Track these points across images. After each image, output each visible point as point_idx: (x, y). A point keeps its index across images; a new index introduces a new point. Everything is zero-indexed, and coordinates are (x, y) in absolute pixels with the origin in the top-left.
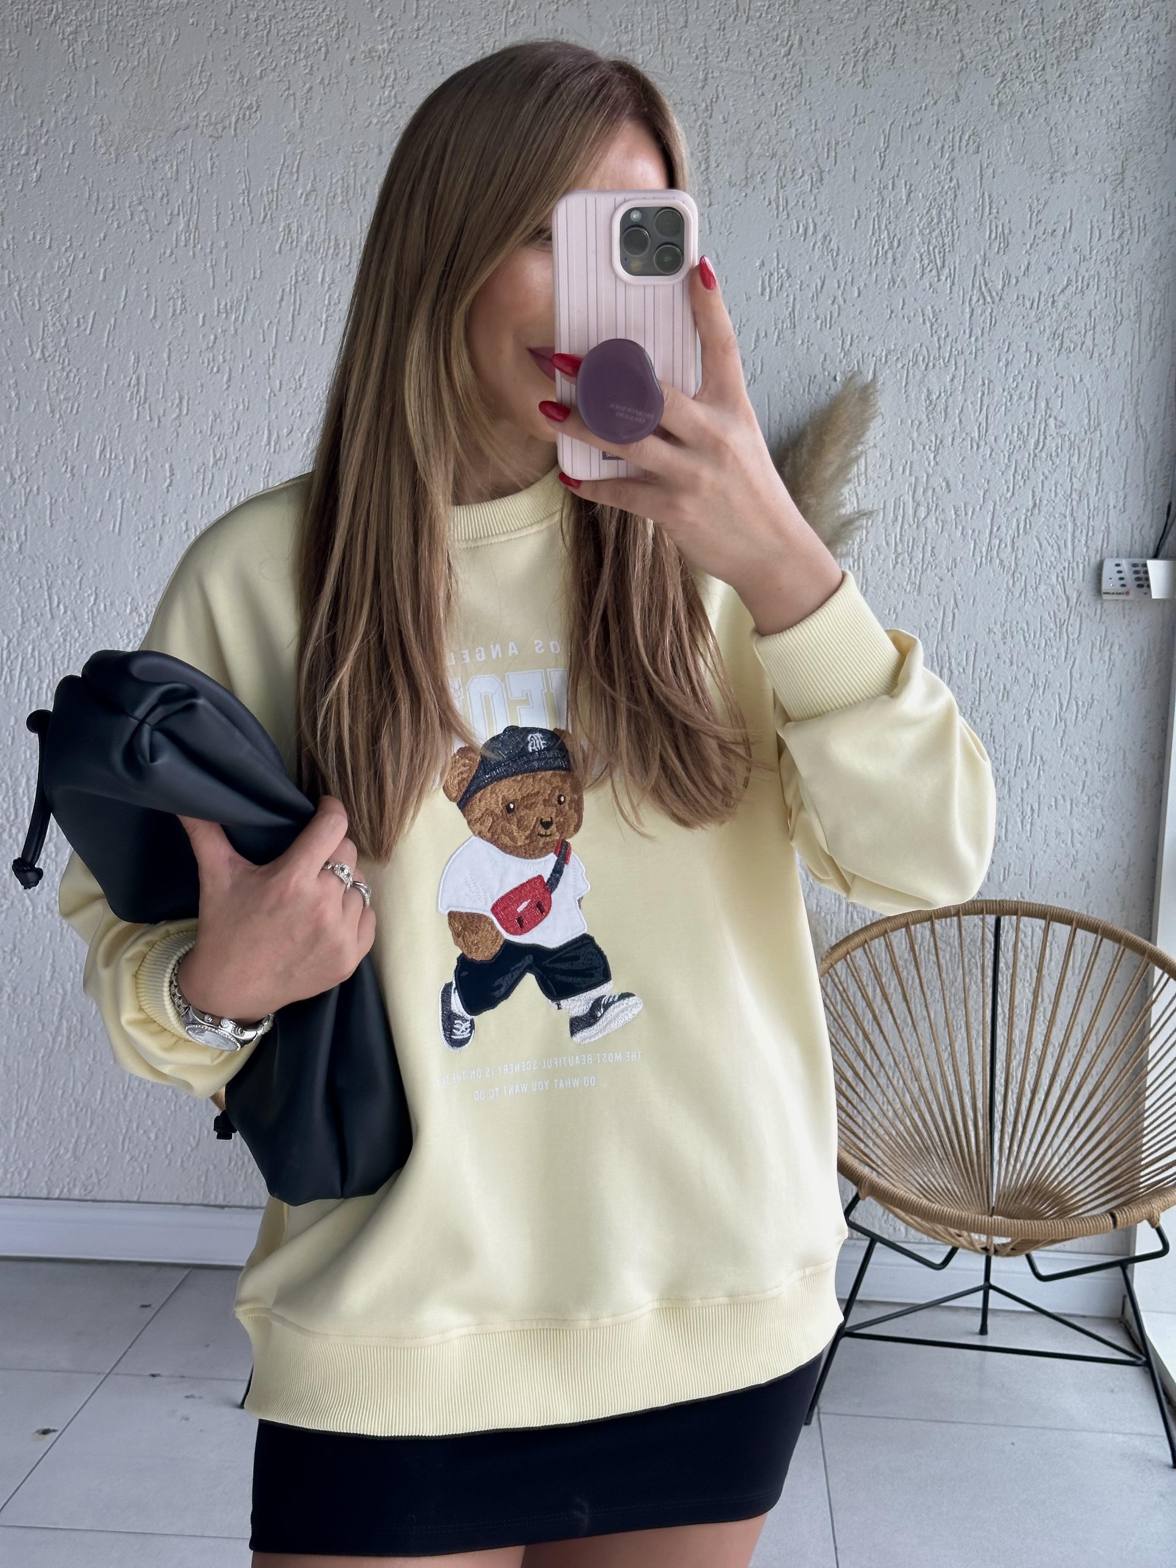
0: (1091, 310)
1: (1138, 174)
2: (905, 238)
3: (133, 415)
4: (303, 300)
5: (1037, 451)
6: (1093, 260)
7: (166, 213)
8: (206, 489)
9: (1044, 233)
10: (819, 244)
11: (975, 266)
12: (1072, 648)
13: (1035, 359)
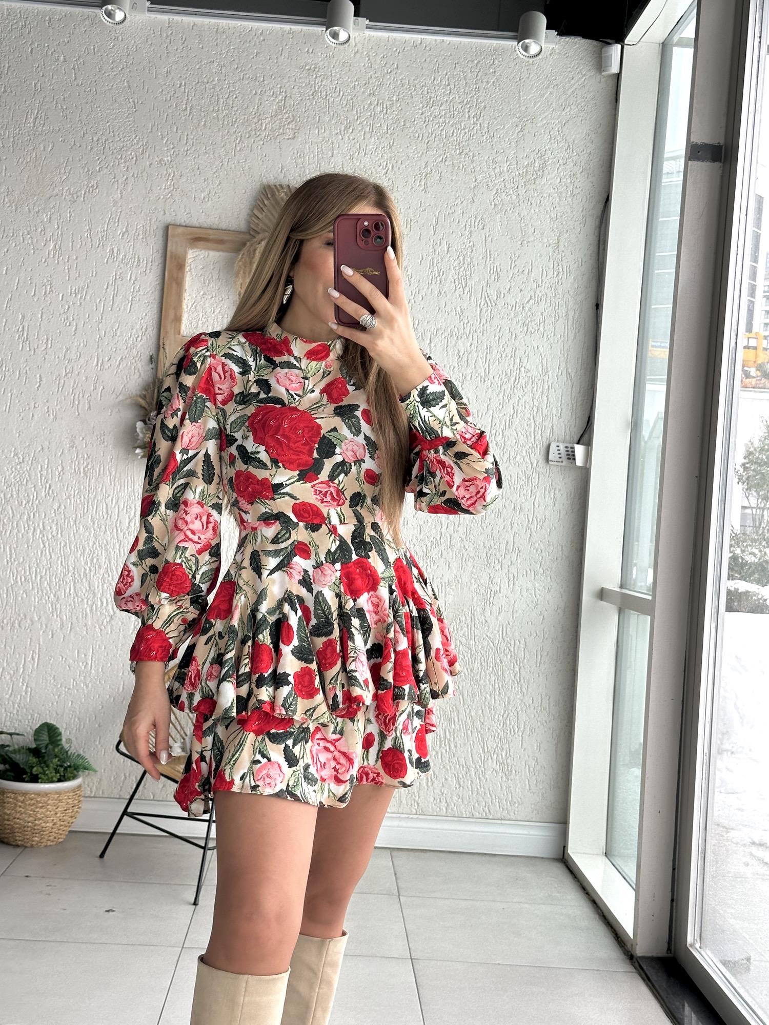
0: (542, 312)
1: (566, 244)
2: (446, 271)
4: (119, 289)
5: (515, 384)
6: (543, 287)
7: (43, 240)
8: (60, 389)
9: (518, 272)
11: (483, 287)
12: (534, 491)
13: (514, 337)
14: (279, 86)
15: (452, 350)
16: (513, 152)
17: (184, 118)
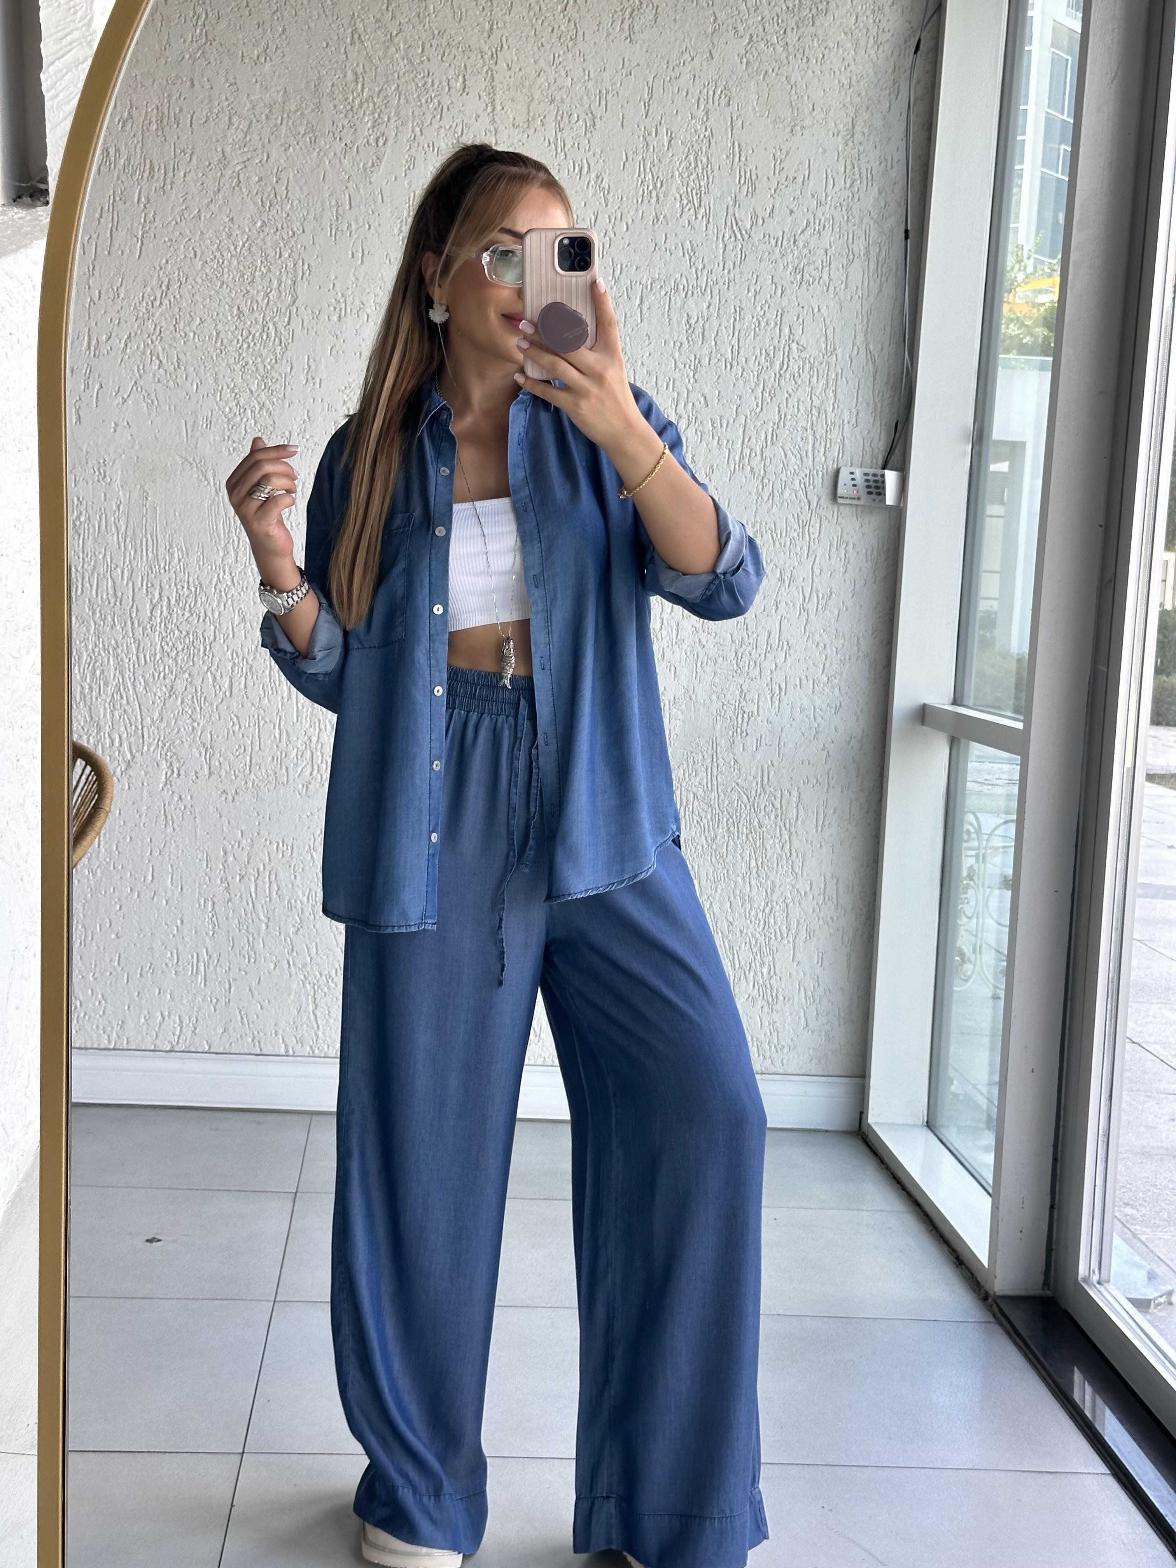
0: (828, 249)
1: (866, 131)
2: (667, 180)
4: (121, 218)
5: (782, 372)
6: (828, 206)
9: (786, 180)
11: (728, 206)
12: (813, 547)
13: (780, 291)
15: (677, 315)
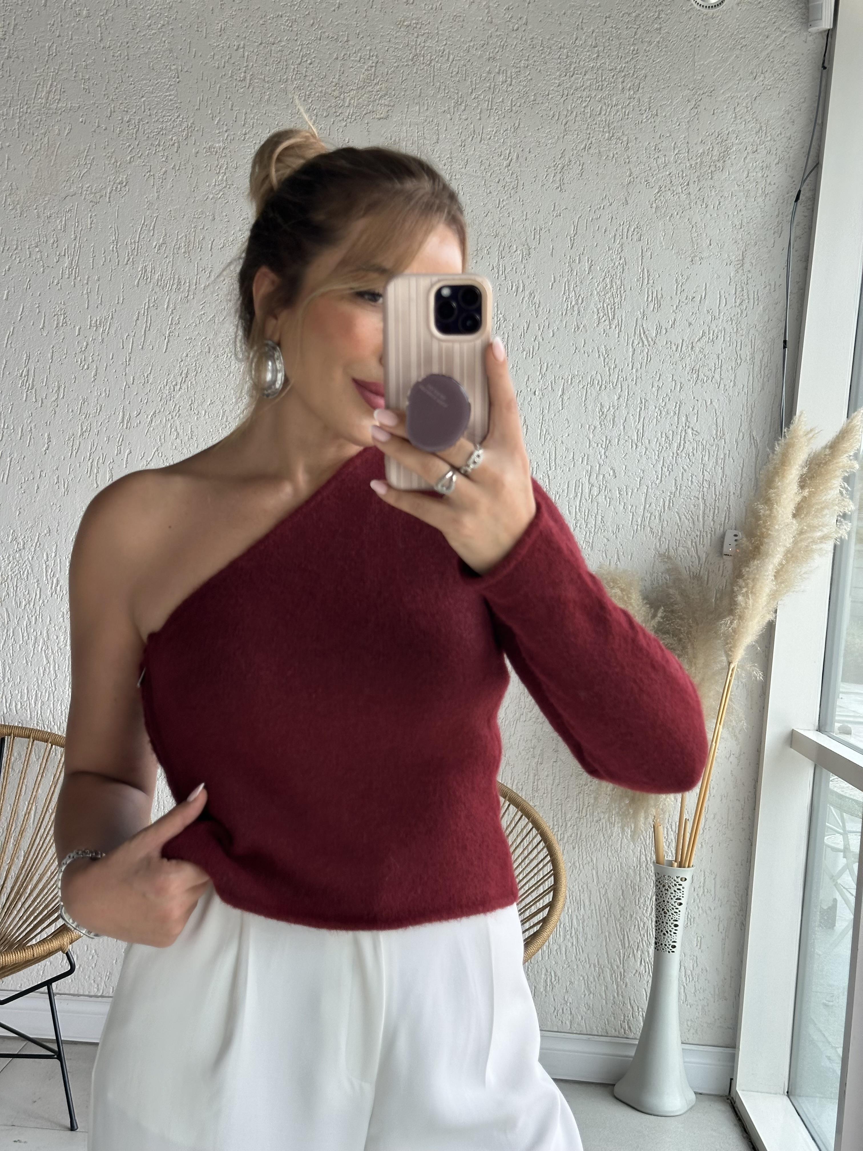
0: (719, 354)
1: (754, 261)
2: (587, 297)
3: (23, 397)
5: (678, 452)
6: (721, 320)
7: (56, 254)
8: (74, 453)
9: (686, 299)
10: (527, 298)
11: (637, 319)
13: (679, 387)
14: (368, 48)
15: (593, 404)
16: (684, 136)
17: (242, 90)
